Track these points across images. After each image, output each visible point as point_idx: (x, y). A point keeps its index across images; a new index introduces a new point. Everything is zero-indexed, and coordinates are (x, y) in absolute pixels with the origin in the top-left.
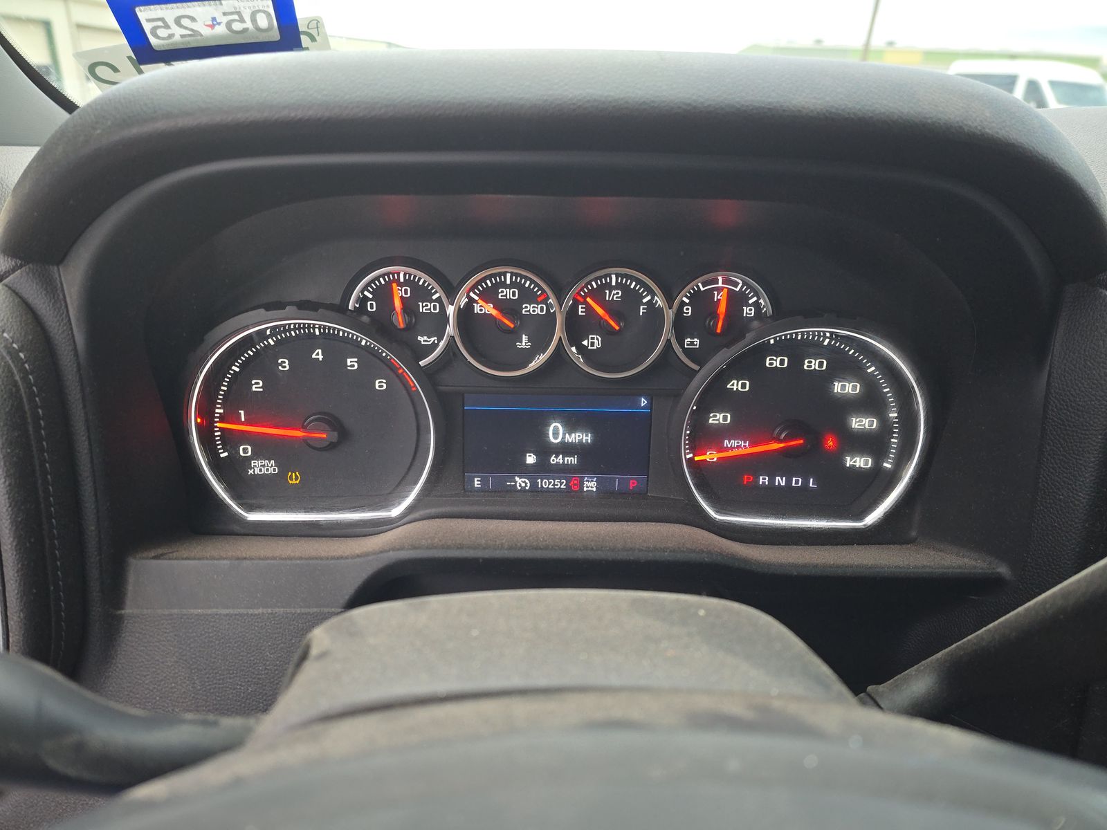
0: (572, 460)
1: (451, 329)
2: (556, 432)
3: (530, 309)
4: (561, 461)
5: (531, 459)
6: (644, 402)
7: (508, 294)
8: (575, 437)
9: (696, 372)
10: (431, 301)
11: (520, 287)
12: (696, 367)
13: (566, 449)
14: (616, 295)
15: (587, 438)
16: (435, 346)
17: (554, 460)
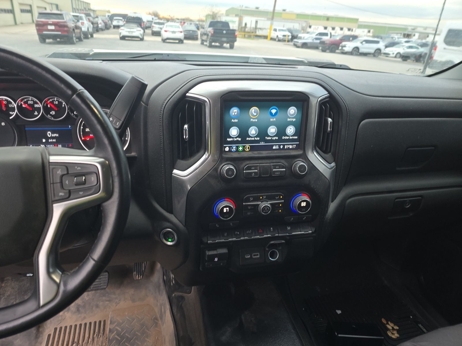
0: (54, 140)
1: (16, 111)
2: (49, 134)
3: (36, 106)
4: (52, 141)
5: (44, 140)
6: (70, 127)
7: (29, 102)
8: (55, 135)
9: (76, 119)
10: (12, 104)
11: (33, 101)
12: (76, 118)
13: (52, 138)
14: (57, 103)
15: (57, 135)
16: (14, 114)
17: (50, 141)
